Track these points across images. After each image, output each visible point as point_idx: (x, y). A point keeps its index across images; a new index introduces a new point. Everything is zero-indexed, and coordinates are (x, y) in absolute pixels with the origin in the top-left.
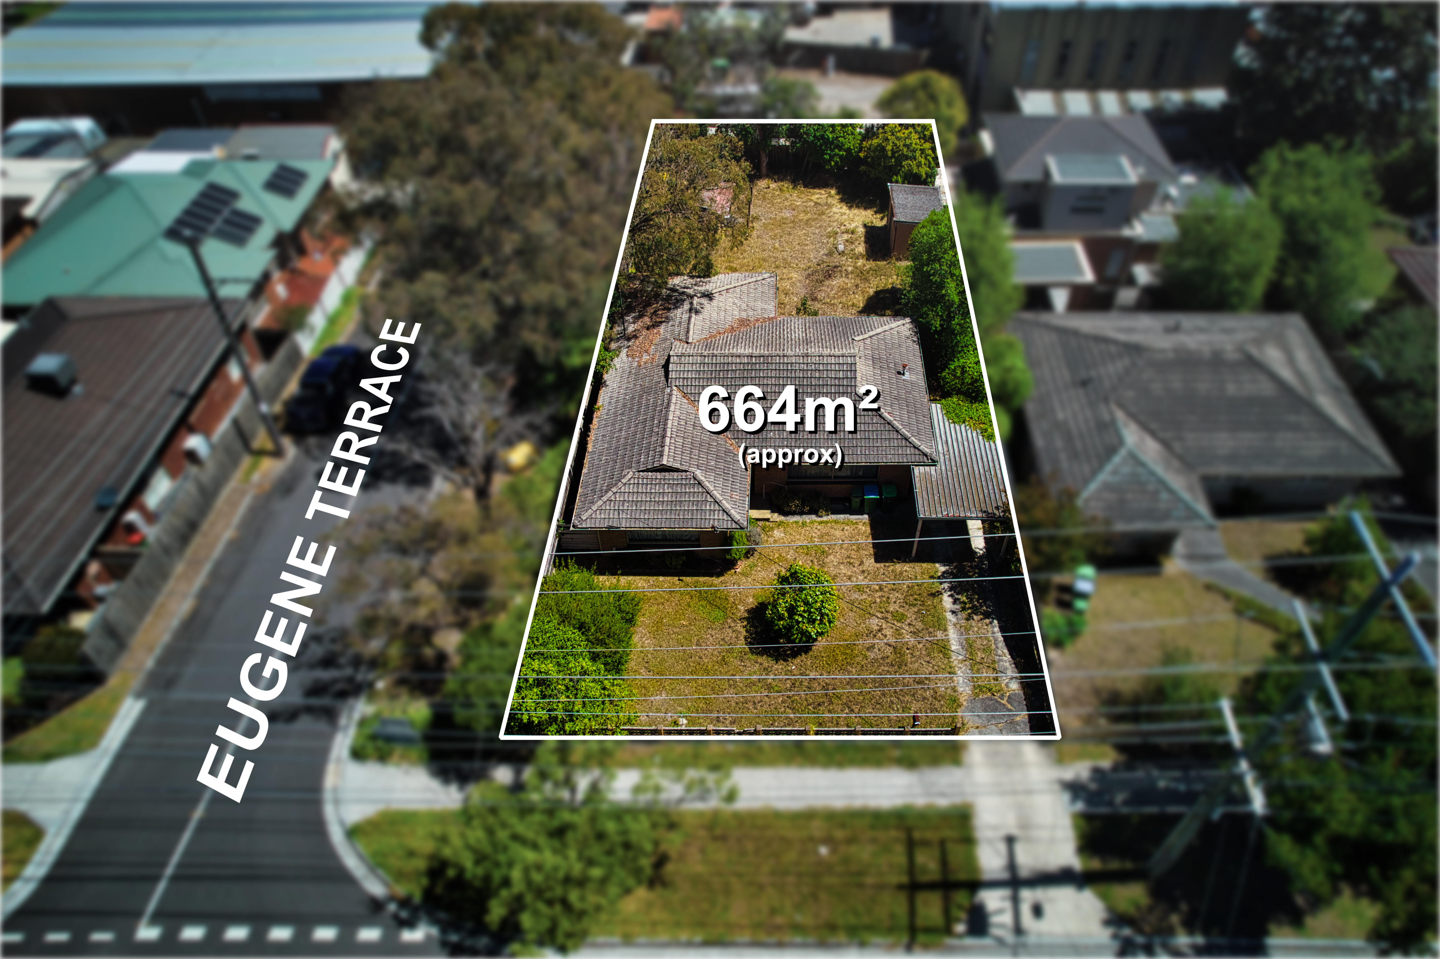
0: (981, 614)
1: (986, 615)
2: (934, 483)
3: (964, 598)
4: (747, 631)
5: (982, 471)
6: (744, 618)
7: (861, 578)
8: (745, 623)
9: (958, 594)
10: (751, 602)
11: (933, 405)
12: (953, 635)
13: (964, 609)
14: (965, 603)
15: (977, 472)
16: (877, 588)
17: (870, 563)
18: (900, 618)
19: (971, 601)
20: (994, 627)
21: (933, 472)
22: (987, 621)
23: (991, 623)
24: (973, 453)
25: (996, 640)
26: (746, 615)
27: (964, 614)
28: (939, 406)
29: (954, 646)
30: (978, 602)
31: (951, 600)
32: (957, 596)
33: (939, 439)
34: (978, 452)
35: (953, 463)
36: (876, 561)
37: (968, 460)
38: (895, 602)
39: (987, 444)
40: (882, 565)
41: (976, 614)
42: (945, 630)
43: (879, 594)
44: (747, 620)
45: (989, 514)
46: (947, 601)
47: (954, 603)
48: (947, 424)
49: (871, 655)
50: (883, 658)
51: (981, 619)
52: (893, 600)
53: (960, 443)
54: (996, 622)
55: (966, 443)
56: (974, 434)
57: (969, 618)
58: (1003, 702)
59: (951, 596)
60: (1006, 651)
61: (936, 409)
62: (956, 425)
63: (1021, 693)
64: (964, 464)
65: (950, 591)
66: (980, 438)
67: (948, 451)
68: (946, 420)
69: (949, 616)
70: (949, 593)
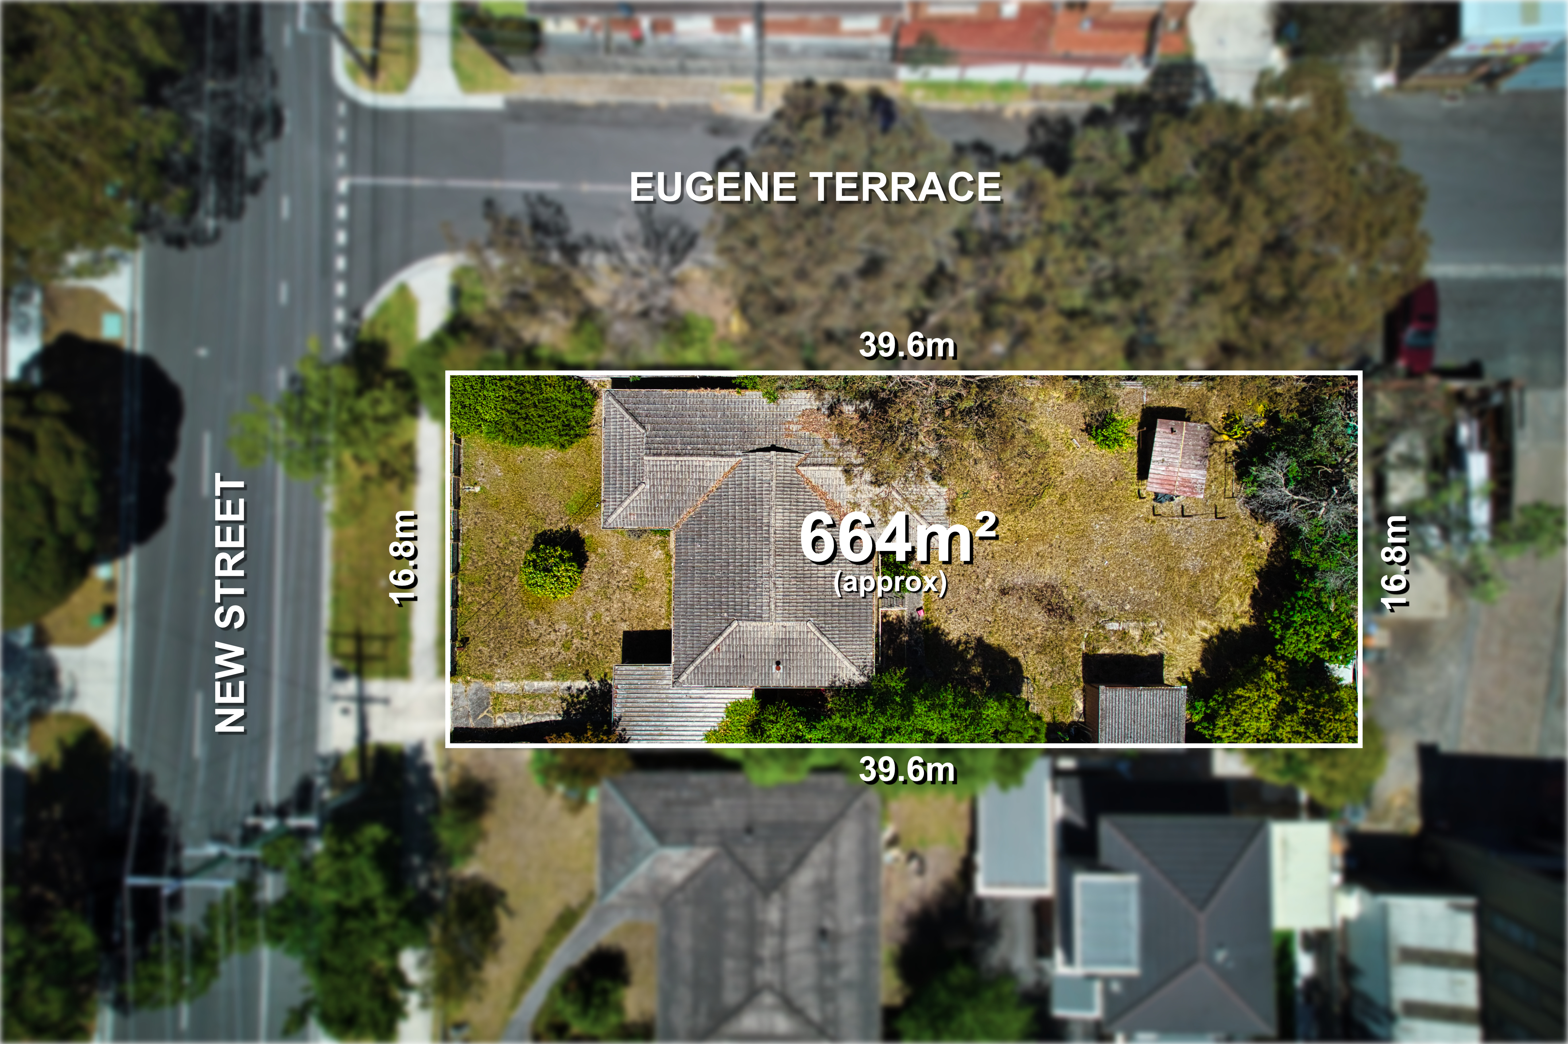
0: (568, 709)
1: (566, 713)
2: (653, 682)
3: (583, 698)
4: (557, 531)
5: (668, 724)
6: (569, 528)
7: (608, 619)
8: (565, 529)
9: (587, 693)
10: (585, 533)
11: (751, 692)
12: (547, 684)
13: (572, 696)
14: (578, 697)
15: (666, 719)
16: (597, 631)
17: (625, 627)
18: (566, 647)
19: (579, 703)
20: (555, 716)
21: (665, 682)
22: (561, 713)
23: (559, 715)
24: (689, 719)
25: (542, 716)
26: (573, 530)
27: (567, 696)
28: (750, 697)
29: (537, 684)
30: (579, 708)
31: (582, 687)
32: (585, 692)
33: (705, 691)
34: (691, 724)
35: (676, 701)
36: (625, 633)
37: (681, 714)
38: (582, 644)
39: (701, 733)
40: (621, 637)
41: (567, 705)
42: (552, 679)
43: (591, 632)
44: (567, 531)
45: (618, 722)
46: (582, 684)
47: (578, 690)
48: (726, 701)
49: (532, 621)
50: (528, 630)
51: (563, 708)
52: (584, 643)
53: (701, 709)
54: (560, 719)
55: (701, 714)
56: (712, 724)
57: (563, 700)
58: (485, 712)
59: (586, 688)
60: (532, 722)
61: (747, 694)
62: (724, 709)
63: (493, 726)
64: (675, 710)
65: (591, 688)
66: (709, 729)
67: (691, 698)
68: (730, 701)
69: (567, 684)
70: (589, 687)
